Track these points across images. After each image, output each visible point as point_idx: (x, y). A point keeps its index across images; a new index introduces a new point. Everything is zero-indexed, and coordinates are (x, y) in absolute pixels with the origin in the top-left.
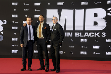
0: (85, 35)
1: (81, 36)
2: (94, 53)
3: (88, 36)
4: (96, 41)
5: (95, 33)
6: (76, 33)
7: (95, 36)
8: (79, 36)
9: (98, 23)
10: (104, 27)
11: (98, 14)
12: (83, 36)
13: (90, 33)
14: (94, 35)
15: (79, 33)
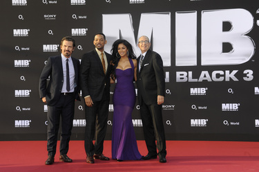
0: (202, 78)
1: (191, 79)
2: (226, 122)
3: (210, 80)
4: (230, 91)
5: (227, 72)
6: (178, 73)
7: (227, 79)
8: (185, 80)
9: (234, 47)
10: (248, 56)
11: (233, 24)
12: (196, 80)
13: (214, 73)
14: (224, 75)
15: (185, 73)
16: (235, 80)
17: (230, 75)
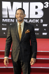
0: (30, 22)
3: (32, 22)
4: (37, 25)
7: (36, 22)
9: (38, 13)
12: (28, 22)
16: (38, 22)
17: (37, 21)
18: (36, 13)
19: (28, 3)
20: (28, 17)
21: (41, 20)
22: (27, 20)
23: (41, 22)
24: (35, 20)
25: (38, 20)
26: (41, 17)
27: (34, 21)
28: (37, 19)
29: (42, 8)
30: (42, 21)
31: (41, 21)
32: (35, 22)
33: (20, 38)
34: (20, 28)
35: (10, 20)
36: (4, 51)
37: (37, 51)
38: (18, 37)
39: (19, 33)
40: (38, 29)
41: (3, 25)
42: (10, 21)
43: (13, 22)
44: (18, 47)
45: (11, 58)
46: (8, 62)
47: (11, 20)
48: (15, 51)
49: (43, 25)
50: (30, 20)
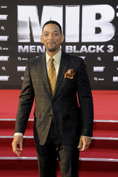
0: (82, 50)
1: (75, 51)
2: (96, 79)
3: (87, 52)
4: (99, 59)
5: (98, 46)
6: (67, 47)
7: (98, 51)
8: (71, 51)
9: (102, 30)
12: (78, 52)
13: (90, 47)
14: (96, 49)
15: (71, 47)
16: (102, 51)
17: (100, 49)
18: (98, 30)
19: (78, 7)
20: (77, 41)
21: (108, 47)
22: (75, 47)
23: (108, 51)
24: (94, 47)
25: (102, 46)
26: (110, 39)
27: (92, 49)
28: (100, 44)
29: (112, 17)
30: (111, 48)
31: (108, 49)
32: (94, 51)
33: (53, 89)
34: (53, 66)
35: (36, 48)
36: (15, 120)
37: (94, 121)
38: (48, 86)
39: (50, 77)
40: (101, 69)
41: (19, 58)
42: (36, 50)
43: (42, 51)
44: (48, 111)
45: (33, 137)
46: (21, 146)
47: (39, 47)
48: (41, 120)
49: (115, 57)
50: (83, 47)
